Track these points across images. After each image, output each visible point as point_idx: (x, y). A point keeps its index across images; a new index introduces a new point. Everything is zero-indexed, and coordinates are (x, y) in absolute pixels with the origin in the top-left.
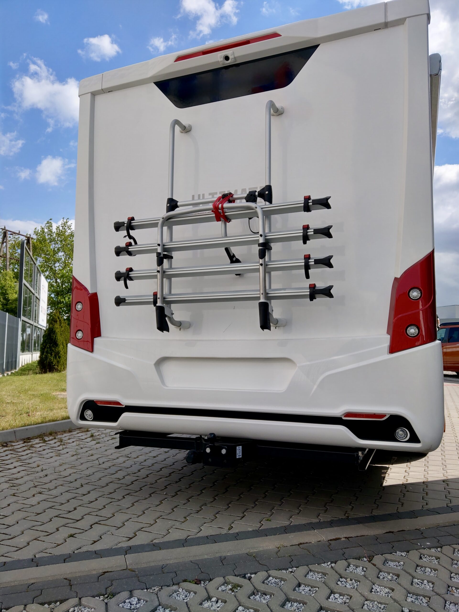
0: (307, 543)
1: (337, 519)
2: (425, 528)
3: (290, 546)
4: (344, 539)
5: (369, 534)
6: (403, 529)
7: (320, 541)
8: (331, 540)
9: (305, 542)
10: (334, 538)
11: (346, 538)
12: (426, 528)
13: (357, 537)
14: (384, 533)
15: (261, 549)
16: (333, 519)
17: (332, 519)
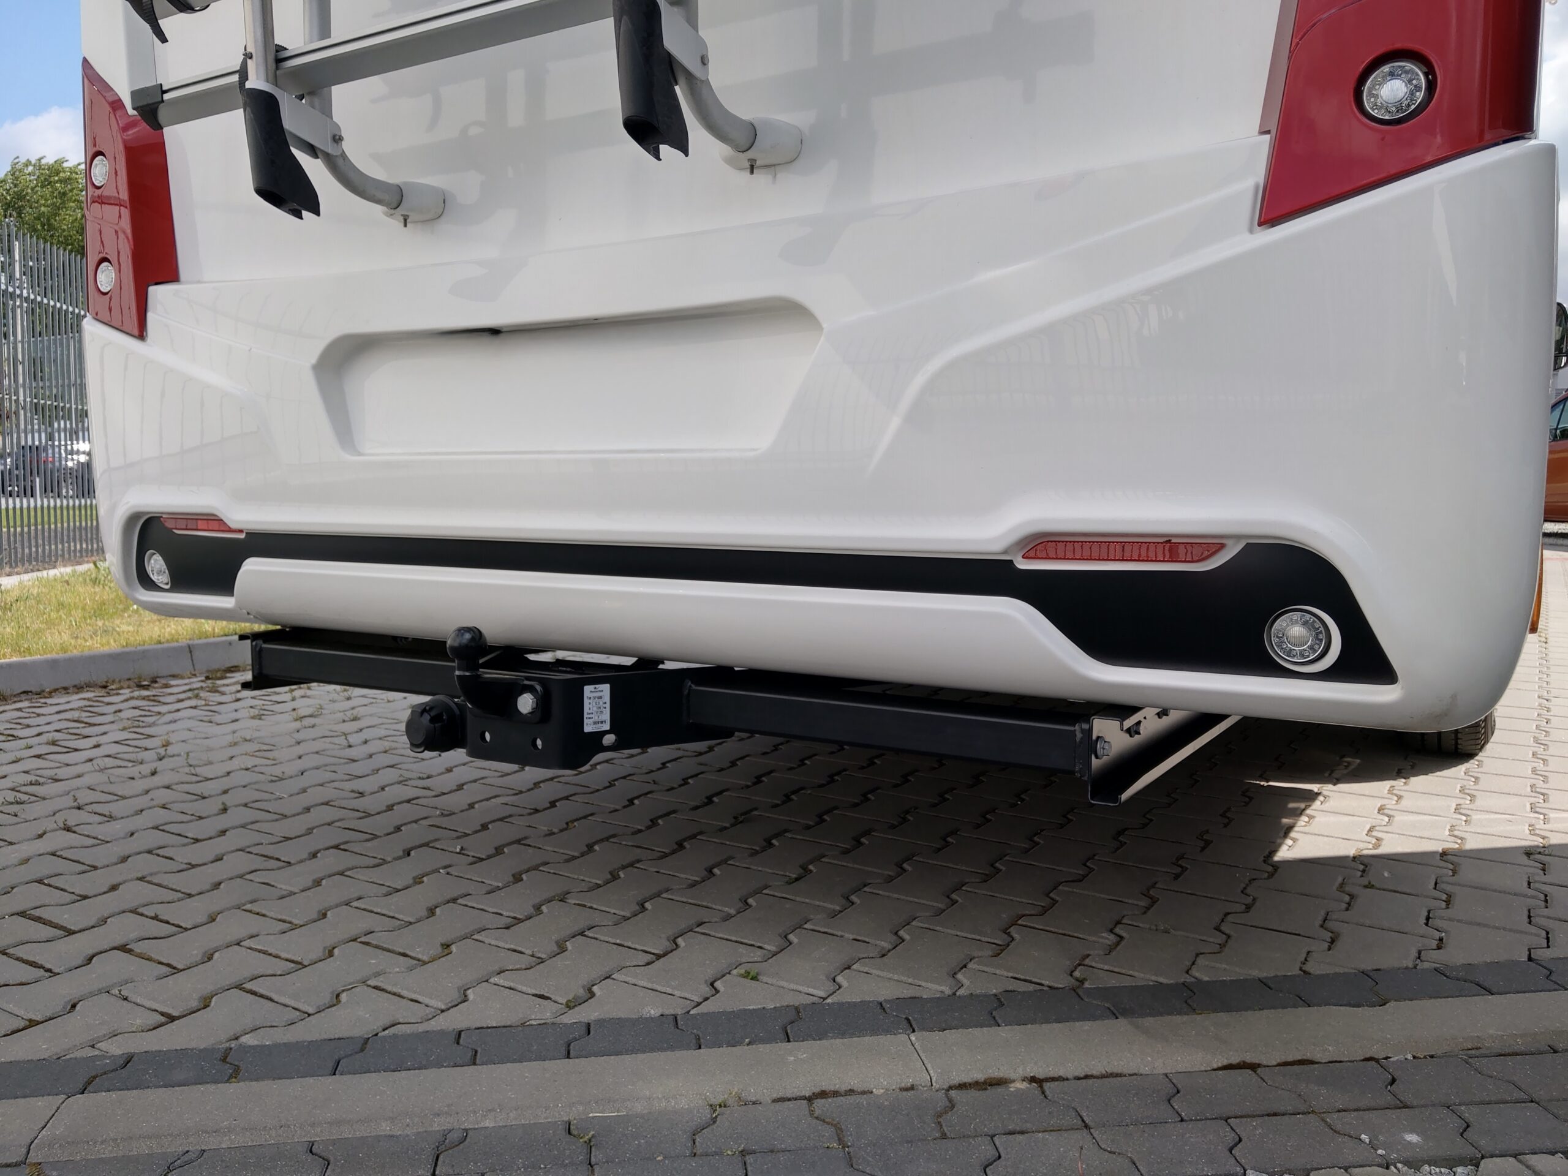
0: (851, 1092)
1: (1031, 987)
2: (1409, 1057)
3: (775, 1101)
4: (1024, 1085)
5: (1146, 1070)
6: (1308, 1056)
7: (912, 1088)
8: (962, 1086)
9: (844, 1088)
10: (980, 1077)
11: (1033, 1079)
12: (1414, 1057)
13: (1086, 1077)
14: (1215, 1066)
15: (639, 1108)
16: (1013, 985)
17: (1011, 988)
